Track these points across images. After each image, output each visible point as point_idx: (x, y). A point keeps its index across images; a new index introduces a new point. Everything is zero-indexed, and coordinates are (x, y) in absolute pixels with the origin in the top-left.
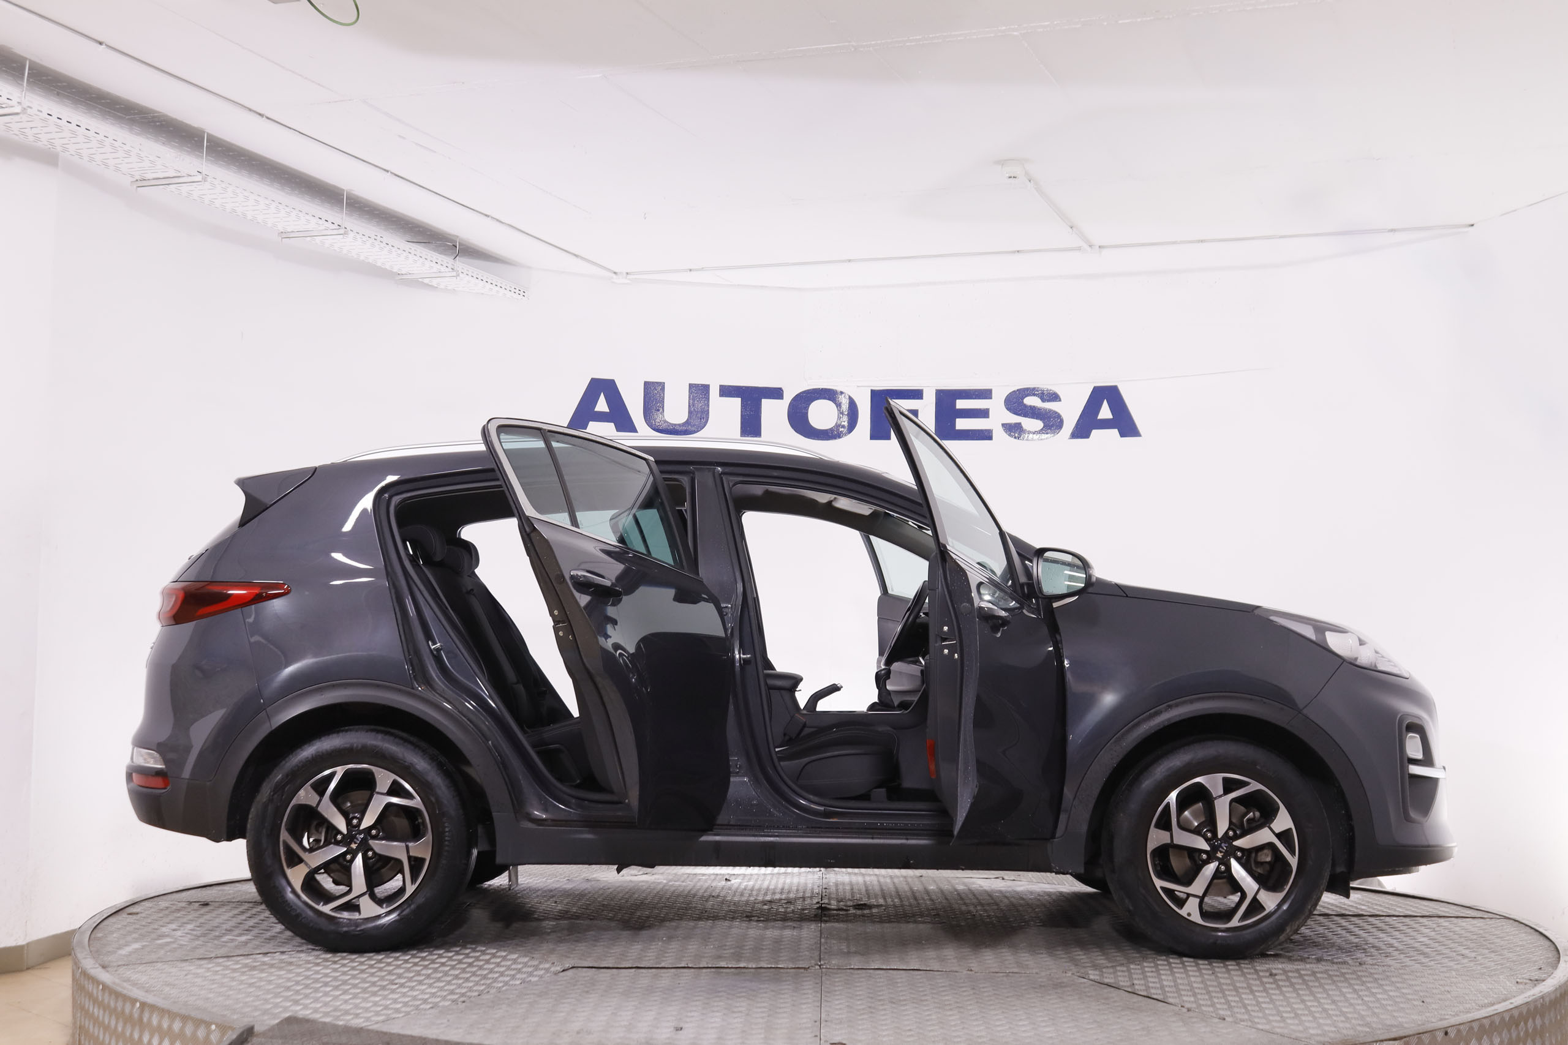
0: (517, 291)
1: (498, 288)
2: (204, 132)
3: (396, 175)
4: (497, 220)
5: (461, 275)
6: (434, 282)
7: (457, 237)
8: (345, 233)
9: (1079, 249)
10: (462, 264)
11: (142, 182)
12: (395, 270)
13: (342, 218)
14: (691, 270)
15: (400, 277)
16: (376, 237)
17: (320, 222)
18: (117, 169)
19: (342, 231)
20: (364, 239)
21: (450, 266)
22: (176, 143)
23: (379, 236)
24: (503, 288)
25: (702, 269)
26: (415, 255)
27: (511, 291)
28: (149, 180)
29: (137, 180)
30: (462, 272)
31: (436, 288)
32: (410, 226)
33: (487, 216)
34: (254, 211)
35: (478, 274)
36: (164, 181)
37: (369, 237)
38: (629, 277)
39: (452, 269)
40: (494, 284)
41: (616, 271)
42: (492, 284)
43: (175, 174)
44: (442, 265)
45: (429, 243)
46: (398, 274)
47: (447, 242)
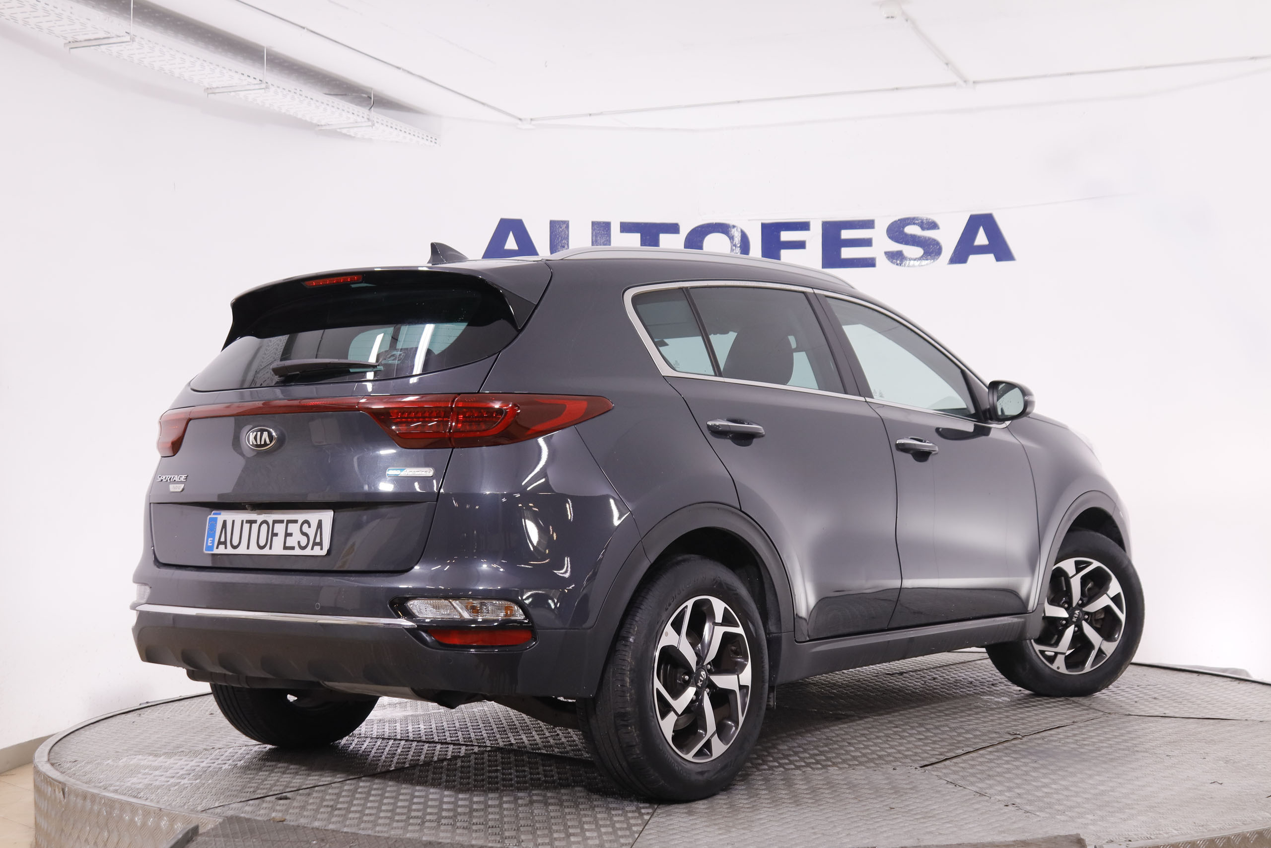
0: (429, 138)
1: (411, 136)
3: (311, 31)
4: (409, 72)
5: (376, 124)
6: (352, 132)
7: (372, 89)
8: (267, 88)
9: (954, 85)
10: (376, 114)
11: (74, 44)
12: (315, 121)
13: (263, 74)
14: (590, 115)
15: (320, 128)
16: (295, 91)
17: (243, 77)
18: (51, 32)
19: (263, 86)
20: (285, 92)
21: (366, 117)
22: (105, 7)
23: (298, 90)
24: (416, 136)
25: (601, 114)
26: (333, 107)
27: (423, 138)
28: (80, 41)
29: (70, 42)
30: (377, 122)
31: (354, 137)
32: (327, 79)
33: (398, 68)
34: (180, 68)
35: (392, 123)
36: (97, 42)
37: (289, 91)
38: (533, 122)
39: (368, 119)
40: (407, 133)
41: (521, 117)
42: (405, 132)
43: (105, 36)
44: (358, 115)
45: (345, 95)
46: (318, 125)
47: (362, 94)
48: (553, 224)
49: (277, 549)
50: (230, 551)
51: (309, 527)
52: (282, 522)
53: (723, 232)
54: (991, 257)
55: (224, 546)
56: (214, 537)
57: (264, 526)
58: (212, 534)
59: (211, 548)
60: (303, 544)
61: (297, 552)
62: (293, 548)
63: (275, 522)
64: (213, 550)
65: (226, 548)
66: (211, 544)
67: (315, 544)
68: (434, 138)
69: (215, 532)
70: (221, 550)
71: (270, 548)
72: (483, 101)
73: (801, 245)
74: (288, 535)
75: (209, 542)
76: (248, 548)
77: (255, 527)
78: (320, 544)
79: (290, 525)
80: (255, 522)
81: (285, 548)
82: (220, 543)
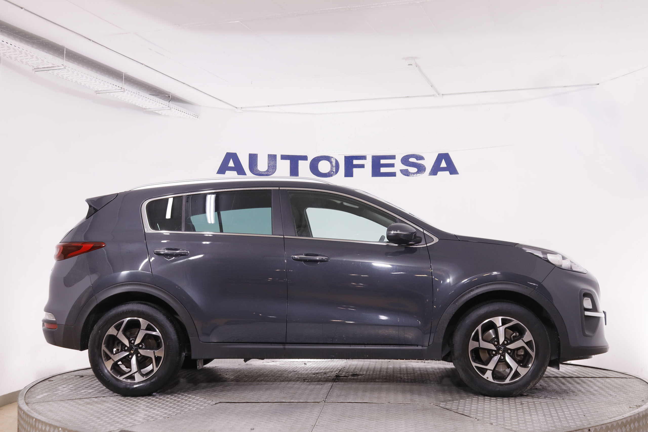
0: (195, 116)
1: (187, 115)
2: (64, 47)
3: (146, 66)
4: (188, 85)
5: (172, 109)
6: (160, 112)
7: (170, 92)
8: (124, 91)
9: (434, 95)
10: (172, 104)
11: (37, 69)
12: (144, 107)
13: (123, 85)
14: (268, 106)
16: (137, 93)
17: (113, 86)
18: (27, 64)
19: (123, 90)
20: (131, 94)
21: (167, 105)
22: (52, 52)
24: (189, 114)
25: (274, 106)
26: (153, 100)
28: (40, 68)
29: (35, 69)
31: (161, 114)
32: (150, 88)
33: (184, 83)
34: (85, 81)
35: (179, 108)
36: (47, 69)
37: (134, 93)
38: (242, 109)
39: (168, 106)
40: (186, 113)
41: (237, 107)
42: (184, 112)
43: (52, 66)
44: (164, 104)
45: (158, 95)
46: (145, 109)
47: (166, 95)
54: (448, 172)
68: (198, 116)
73: (362, 166)
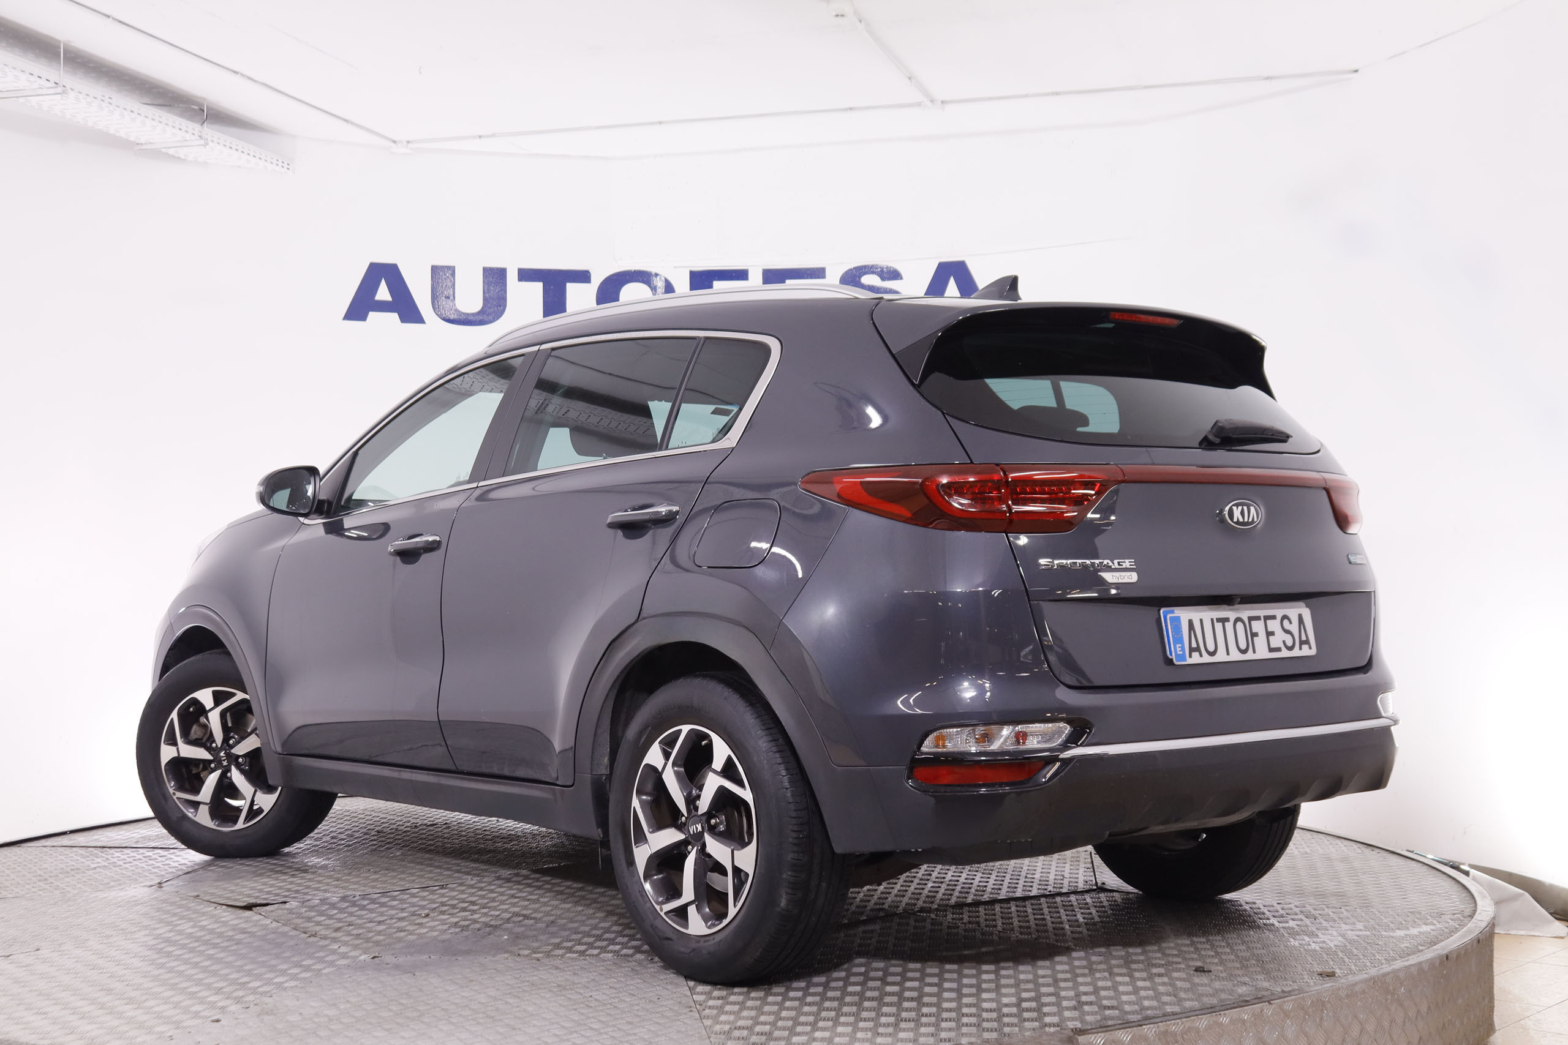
0: (280, 164)
1: (255, 160)
4: (249, 78)
5: (211, 144)
6: (181, 153)
7: (204, 98)
8: (66, 93)
9: (920, 104)
10: (210, 131)
12: (132, 139)
13: (60, 75)
14: (480, 137)
15: (138, 147)
16: (103, 98)
17: (32, 79)
19: (60, 90)
20: (89, 99)
21: (196, 133)
23: (107, 97)
24: (263, 160)
25: (494, 135)
26: (153, 119)
27: (272, 163)
30: (212, 141)
31: (183, 159)
32: (147, 86)
33: (236, 72)
35: (231, 143)
37: (95, 97)
38: (410, 145)
39: (200, 137)
40: (252, 155)
41: (394, 139)
42: (249, 154)
44: (187, 132)
45: (170, 106)
46: (138, 144)
47: (193, 105)
48: (434, 269)
49: (1262, 652)
50: (1206, 659)
51: (1291, 623)
52: (1258, 618)
53: (643, 282)
55: (1198, 653)
56: (1182, 643)
57: (1239, 625)
58: (1179, 640)
59: (1184, 658)
60: (1290, 643)
61: (1285, 653)
62: (1278, 650)
63: (1251, 619)
64: (1186, 660)
65: (1201, 655)
66: (1181, 653)
67: (1302, 643)
68: (286, 163)
69: (1182, 635)
70: (1196, 659)
71: (1254, 652)
72: (346, 118)
74: (1269, 634)
75: (1178, 649)
76: (1228, 654)
77: (1229, 626)
78: (1307, 642)
79: (1268, 622)
80: (1227, 620)
81: (1271, 650)
82: (1192, 650)
